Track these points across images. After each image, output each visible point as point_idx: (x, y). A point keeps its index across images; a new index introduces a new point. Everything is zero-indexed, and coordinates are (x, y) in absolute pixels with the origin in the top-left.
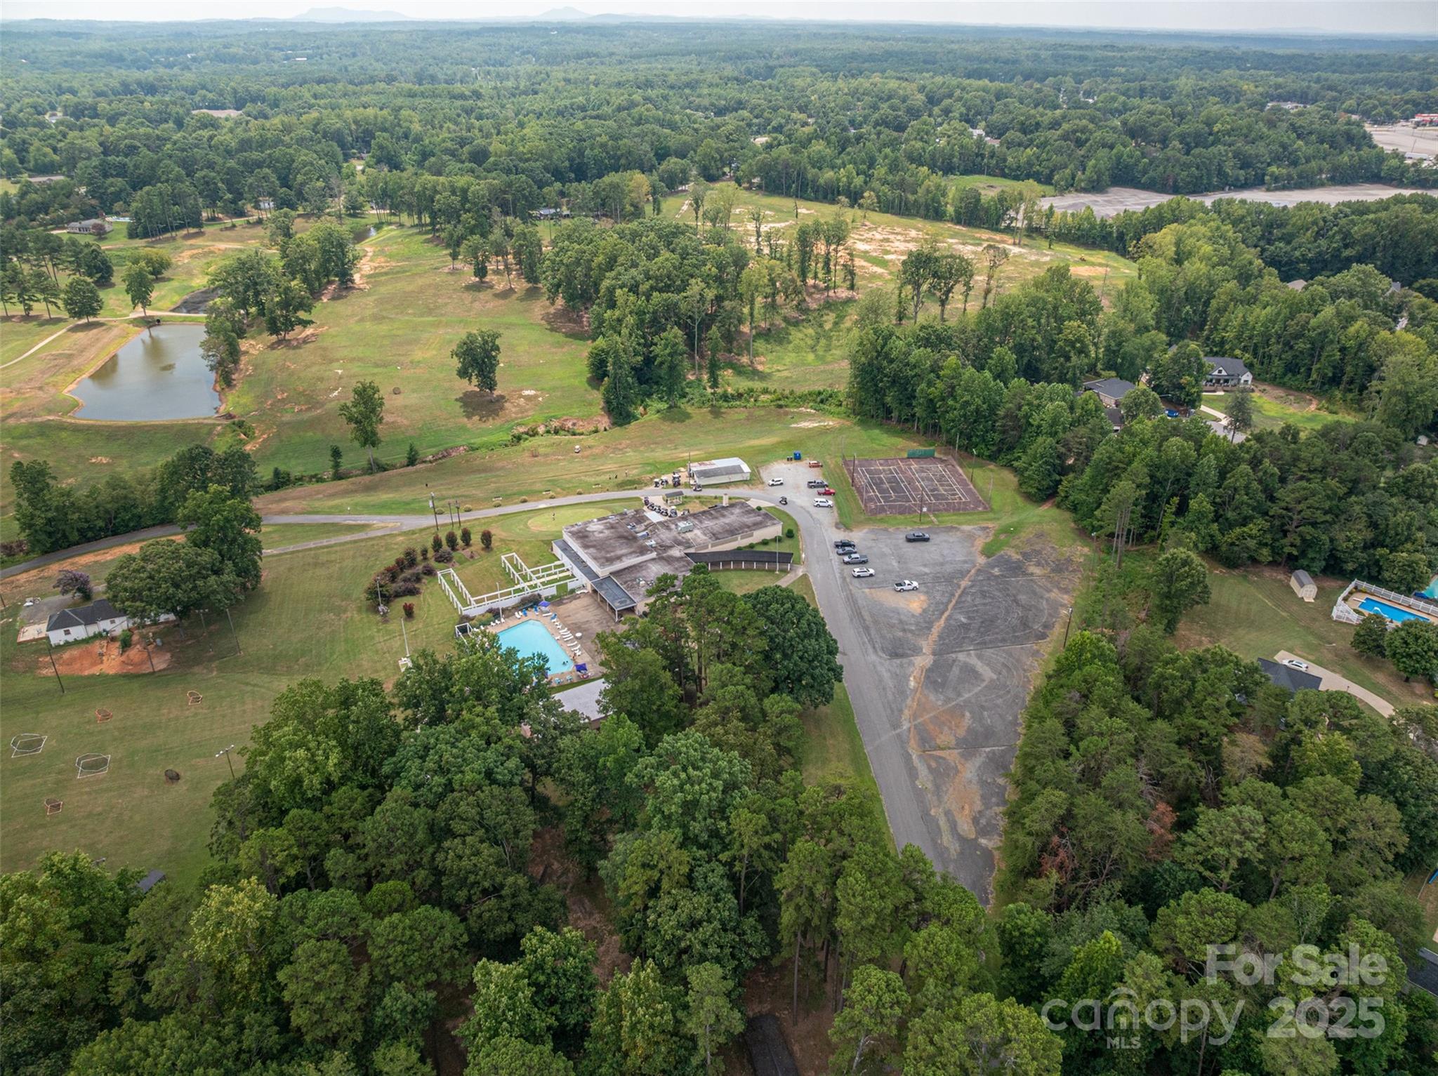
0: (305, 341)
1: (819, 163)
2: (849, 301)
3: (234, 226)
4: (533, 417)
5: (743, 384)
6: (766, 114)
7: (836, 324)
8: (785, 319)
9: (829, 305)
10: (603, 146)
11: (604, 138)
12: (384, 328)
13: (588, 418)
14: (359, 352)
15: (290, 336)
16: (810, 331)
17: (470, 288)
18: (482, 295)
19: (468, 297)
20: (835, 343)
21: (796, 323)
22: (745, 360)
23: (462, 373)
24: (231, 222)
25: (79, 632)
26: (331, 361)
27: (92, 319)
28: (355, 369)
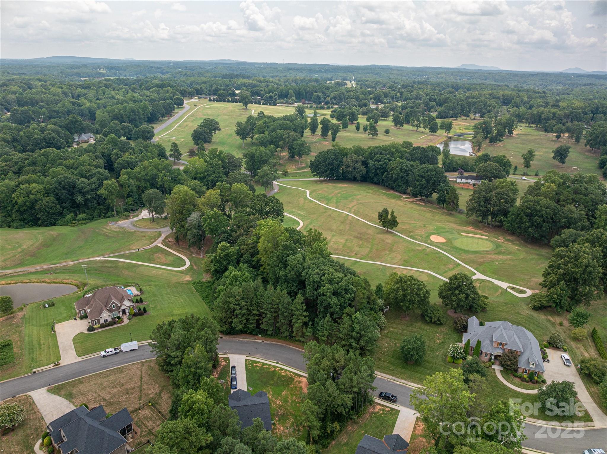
0: (500, 146)
15: (494, 144)
17: (553, 141)
18: (558, 143)
23: (554, 158)
24: (465, 118)
25: (464, 181)
26: (509, 151)
27: (434, 133)
28: (517, 153)
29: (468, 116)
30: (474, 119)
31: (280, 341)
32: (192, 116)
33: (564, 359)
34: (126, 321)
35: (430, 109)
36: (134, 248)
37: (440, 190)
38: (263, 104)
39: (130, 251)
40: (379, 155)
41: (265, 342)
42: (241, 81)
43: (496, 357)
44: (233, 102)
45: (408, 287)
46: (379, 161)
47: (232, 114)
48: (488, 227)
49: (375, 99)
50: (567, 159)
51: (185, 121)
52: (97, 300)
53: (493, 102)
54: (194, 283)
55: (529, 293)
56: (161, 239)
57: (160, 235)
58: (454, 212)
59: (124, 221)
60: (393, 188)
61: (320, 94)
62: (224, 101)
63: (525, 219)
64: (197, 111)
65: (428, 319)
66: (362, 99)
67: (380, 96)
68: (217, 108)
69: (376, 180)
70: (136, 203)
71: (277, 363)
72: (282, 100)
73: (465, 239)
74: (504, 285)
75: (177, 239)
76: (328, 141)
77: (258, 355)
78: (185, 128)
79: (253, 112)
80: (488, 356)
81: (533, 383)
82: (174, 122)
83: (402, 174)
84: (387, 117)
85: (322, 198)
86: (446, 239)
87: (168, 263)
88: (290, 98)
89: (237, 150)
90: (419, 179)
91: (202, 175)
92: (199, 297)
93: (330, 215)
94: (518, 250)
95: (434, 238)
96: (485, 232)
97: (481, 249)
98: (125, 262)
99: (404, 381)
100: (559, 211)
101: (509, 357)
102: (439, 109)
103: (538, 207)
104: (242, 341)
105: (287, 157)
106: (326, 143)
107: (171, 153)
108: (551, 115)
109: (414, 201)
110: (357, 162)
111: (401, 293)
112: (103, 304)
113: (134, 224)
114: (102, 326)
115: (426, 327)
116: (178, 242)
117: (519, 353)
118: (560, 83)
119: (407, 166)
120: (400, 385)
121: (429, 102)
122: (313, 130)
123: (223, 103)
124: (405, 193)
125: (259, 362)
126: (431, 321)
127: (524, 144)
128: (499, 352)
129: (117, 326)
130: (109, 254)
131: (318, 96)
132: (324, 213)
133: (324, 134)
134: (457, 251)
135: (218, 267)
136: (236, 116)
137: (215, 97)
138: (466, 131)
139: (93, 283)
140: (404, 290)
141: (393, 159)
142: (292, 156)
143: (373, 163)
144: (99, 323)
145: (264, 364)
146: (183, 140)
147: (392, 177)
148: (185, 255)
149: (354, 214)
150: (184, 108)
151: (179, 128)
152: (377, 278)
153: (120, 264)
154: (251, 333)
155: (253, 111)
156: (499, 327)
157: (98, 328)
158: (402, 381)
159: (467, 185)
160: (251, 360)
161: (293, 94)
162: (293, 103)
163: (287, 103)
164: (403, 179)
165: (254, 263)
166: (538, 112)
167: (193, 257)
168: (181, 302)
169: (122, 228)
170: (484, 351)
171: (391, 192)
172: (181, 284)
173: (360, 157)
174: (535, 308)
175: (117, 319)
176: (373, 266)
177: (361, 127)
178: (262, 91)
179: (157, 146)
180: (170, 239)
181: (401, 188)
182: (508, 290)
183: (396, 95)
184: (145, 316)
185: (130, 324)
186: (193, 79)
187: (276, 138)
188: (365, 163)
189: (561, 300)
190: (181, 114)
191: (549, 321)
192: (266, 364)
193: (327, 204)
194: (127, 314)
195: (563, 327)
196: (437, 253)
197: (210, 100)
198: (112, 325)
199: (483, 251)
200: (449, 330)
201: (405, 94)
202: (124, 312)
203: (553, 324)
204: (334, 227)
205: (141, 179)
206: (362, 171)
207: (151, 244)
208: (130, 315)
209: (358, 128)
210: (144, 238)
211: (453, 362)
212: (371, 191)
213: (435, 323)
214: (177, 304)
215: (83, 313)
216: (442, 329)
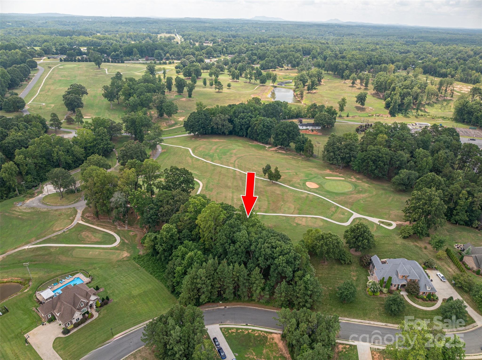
0: (315, 93)
1: (441, 67)
2: (450, 100)
3: (282, 70)
4: (372, 113)
5: (423, 113)
6: (419, 54)
7: (447, 104)
8: (433, 102)
9: (445, 100)
10: (377, 58)
11: (377, 56)
12: (332, 92)
13: (386, 114)
14: (329, 96)
15: (311, 92)
16: (440, 105)
17: (350, 86)
18: (354, 88)
19: (351, 88)
20: (446, 108)
21: (436, 103)
22: (423, 109)
23: (357, 102)
24: (281, 69)
25: (305, 128)
26: (323, 97)
27: (264, 84)
28: (329, 99)
29: (283, 67)
30: (288, 69)
31: (239, 303)
32: (50, 79)
33: (440, 277)
34: (96, 315)
35: (253, 62)
36: (57, 229)
37: (298, 142)
38: (112, 62)
39: (55, 234)
40: (242, 114)
41: (227, 307)
42: (82, 38)
43: (403, 286)
44: (83, 61)
45: (330, 243)
46: (243, 119)
47: (88, 74)
48: (339, 168)
49: (207, 54)
50: (365, 102)
51: (45, 84)
52: (65, 303)
53: (298, 54)
54: (134, 258)
55: (394, 225)
56: (79, 215)
57: (76, 212)
58: (311, 158)
59: (31, 200)
60: (256, 140)
61: (161, 51)
62: (75, 61)
63: (371, 163)
64: (53, 73)
65: (343, 262)
66: (198, 55)
67: (211, 52)
68: (71, 68)
69: (241, 133)
70: (36, 179)
71: (247, 325)
72: (128, 58)
73: (331, 182)
74: (376, 220)
75: (97, 215)
76: (184, 97)
77: (228, 321)
78: (48, 92)
79: (107, 71)
80: (397, 286)
81: (431, 301)
82: (34, 87)
83: (265, 129)
84: (223, 71)
85: (206, 155)
86: (318, 184)
87: (99, 241)
88: (135, 55)
89: (107, 111)
90: (280, 134)
91: (92, 144)
92: (146, 272)
93: (220, 172)
94: (369, 187)
95: (310, 185)
96: (340, 173)
97: (346, 190)
98: (56, 247)
99: (348, 319)
100: (394, 156)
101: (413, 285)
102: (261, 62)
103: (380, 155)
104: (208, 311)
105: (156, 115)
106: (184, 99)
107: (52, 122)
108: (345, 66)
109: (276, 150)
110: (224, 120)
111: (326, 248)
112: (70, 304)
113: (43, 201)
114: (76, 325)
115: (342, 268)
116: (98, 217)
117: (417, 281)
118: (331, 33)
119: (268, 123)
120: (346, 323)
121: (252, 56)
122: (170, 88)
123: (74, 63)
124: (267, 143)
125: (233, 328)
126: (345, 263)
127: (332, 90)
128: (404, 283)
129: (89, 321)
130: (36, 240)
131: (159, 53)
132: (214, 170)
133: (180, 91)
134: (329, 193)
135: (165, 247)
136: (92, 75)
137: (65, 57)
138: (285, 80)
139: (36, 276)
140: (326, 245)
141: (253, 116)
142: (161, 115)
143: (239, 120)
144: (72, 323)
145: (237, 329)
146: (53, 105)
147: (256, 131)
148: (111, 230)
149: (239, 168)
150: (38, 70)
151: (43, 93)
152: (286, 229)
153: (52, 250)
154: (213, 302)
155: (106, 69)
156: (400, 264)
157: (72, 329)
158: (346, 319)
159: (307, 130)
160: (225, 328)
161: (137, 52)
162: (138, 60)
163: (133, 60)
164: (266, 133)
165: (193, 237)
166: (335, 64)
167: (118, 230)
168: (134, 281)
169: (33, 208)
170: (394, 283)
171: (255, 143)
172: (122, 261)
173: (227, 116)
174: (404, 238)
175: (86, 315)
176: (277, 218)
177: (208, 83)
178: (107, 49)
179: (37, 118)
180: (87, 214)
181: (264, 140)
182: (381, 225)
183: (223, 50)
184: (110, 304)
185: (100, 316)
186: (33, 37)
187: (145, 100)
188: (231, 121)
189: (422, 231)
190: (38, 77)
191: (416, 246)
192: (239, 329)
193: (212, 161)
194: (94, 307)
195: (427, 250)
196: (318, 199)
197: (61, 60)
198: (85, 322)
199: (348, 192)
200: (357, 267)
201: (230, 49)
202: (91, 306)
203: (420, 248)
204: (230, 184)
205: (37, 156)
206: (229, 127)
207: (72, 222)
208: (97, 307)
209: (205, 83)
210: (62, 217)
211: (374, 295)
212: (240, 144)
213: (348, 264)
214: (131, 284)
215: (50, 316)
216: (353, 267)
